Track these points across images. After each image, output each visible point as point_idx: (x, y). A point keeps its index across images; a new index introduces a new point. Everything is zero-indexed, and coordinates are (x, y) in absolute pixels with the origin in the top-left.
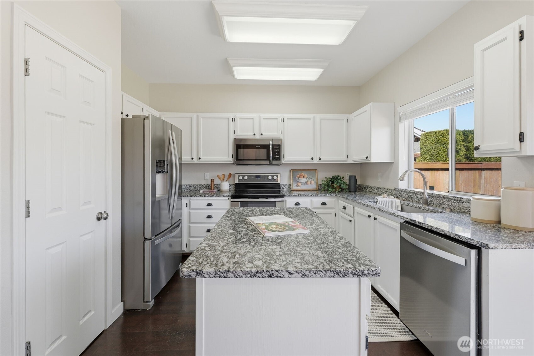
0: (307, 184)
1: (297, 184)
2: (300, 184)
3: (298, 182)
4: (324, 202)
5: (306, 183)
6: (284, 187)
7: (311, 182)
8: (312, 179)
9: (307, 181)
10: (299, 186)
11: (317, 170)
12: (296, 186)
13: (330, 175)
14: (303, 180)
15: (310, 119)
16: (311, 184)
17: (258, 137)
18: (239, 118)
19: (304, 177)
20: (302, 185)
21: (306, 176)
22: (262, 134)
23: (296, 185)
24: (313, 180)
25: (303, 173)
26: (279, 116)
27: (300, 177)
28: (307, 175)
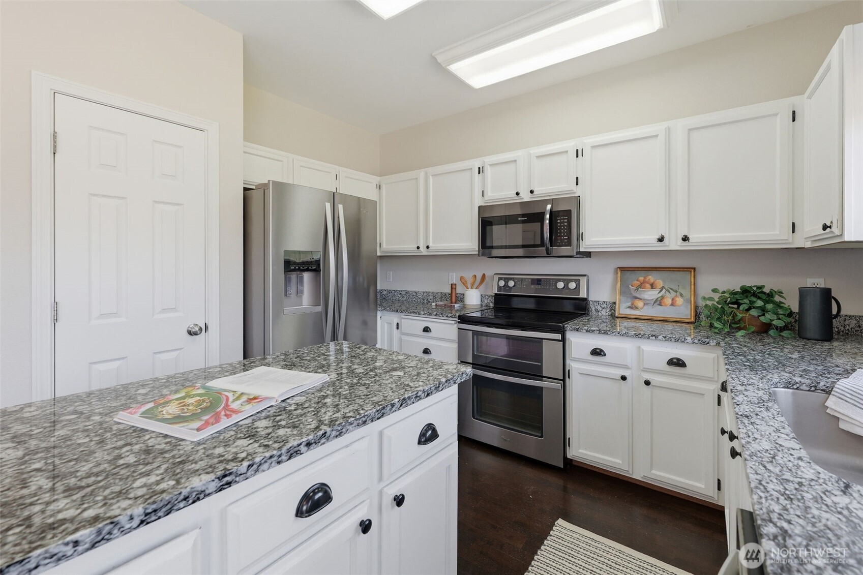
0: (660, 305)
1: (632, 304)
2: (640, 304)
3: (636, 298)
4: (678, 360)
5: (659, 302)
6: (599, 308)
7: (673, 300)
8: (676, 292)
9: (663, 297)
10: (637, 308)
11: (694, 269)
12: (629, 307)
13: (734, 283)
14: (651, 294)
15: (657, 136)
16: (672, 305)
17: (526, 197)
18: (490, 165)
19: (652, 286)
20: (646, 307)
21: (660, 283)
22: (532, 192)
23: (629, 304)
24: (681, 295)
25: (650, 277)
26: (570, 145)
27: (641, 285)
28: (664, 281)
